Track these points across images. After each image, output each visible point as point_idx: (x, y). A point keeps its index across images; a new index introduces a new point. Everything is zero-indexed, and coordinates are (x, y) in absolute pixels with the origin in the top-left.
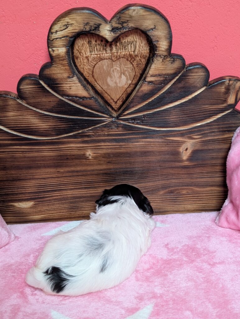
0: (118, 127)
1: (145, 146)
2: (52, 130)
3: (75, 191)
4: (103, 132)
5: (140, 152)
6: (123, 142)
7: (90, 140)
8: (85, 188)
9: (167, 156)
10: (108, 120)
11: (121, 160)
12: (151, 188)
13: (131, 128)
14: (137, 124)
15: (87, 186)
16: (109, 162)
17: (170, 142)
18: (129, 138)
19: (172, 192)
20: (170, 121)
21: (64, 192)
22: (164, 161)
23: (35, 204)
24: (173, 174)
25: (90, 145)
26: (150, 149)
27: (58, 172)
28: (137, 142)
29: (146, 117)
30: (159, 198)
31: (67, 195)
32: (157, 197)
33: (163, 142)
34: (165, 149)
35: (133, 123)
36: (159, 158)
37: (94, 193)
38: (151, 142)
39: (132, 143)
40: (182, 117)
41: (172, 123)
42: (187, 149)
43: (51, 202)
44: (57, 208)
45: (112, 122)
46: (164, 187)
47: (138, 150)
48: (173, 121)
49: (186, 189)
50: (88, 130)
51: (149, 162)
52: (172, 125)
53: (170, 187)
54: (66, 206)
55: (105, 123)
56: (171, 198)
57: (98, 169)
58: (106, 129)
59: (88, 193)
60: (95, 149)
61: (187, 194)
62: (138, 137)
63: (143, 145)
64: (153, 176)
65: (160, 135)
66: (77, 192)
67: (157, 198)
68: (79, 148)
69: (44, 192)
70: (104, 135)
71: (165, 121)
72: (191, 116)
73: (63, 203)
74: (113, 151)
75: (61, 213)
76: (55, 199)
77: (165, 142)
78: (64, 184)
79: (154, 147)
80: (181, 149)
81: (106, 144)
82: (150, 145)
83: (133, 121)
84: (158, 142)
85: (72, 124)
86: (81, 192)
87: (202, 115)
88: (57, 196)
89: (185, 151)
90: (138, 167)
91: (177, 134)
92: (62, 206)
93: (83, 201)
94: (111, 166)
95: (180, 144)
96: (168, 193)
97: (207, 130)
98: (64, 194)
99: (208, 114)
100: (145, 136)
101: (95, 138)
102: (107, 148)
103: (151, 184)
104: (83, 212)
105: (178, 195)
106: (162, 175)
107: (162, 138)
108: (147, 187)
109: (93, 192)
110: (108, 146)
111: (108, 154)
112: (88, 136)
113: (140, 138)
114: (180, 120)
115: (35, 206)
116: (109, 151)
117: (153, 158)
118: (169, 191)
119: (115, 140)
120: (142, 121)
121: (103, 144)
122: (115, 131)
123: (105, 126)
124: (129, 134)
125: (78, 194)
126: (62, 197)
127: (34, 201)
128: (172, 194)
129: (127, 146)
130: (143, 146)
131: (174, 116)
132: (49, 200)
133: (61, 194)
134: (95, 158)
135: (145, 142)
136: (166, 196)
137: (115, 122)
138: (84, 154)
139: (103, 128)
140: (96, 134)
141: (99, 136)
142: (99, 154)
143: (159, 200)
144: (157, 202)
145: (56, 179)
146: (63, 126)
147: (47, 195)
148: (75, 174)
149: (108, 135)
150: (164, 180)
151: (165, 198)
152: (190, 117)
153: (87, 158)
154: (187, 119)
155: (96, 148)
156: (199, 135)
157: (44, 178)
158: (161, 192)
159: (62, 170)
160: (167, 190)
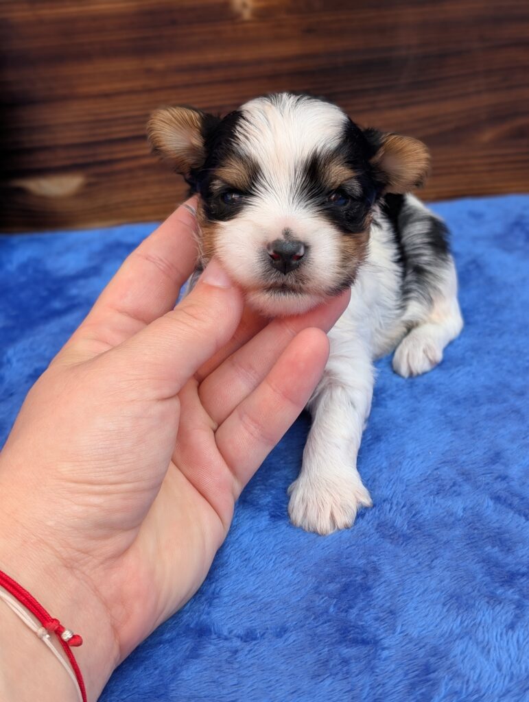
11: (348, 20)
12: (451, 121)
16: (309, 31)
27: (149, 70)
30: (481, 157)
32: (472, 154)
43: (135, 177)
51: (445, 26)
53: (516, 114)
56: (521, 154)
57: (273, 55)
64: (458, 76)
67: (475, 157)
90: (409, 47)
94: (318, 46)
106: (489, 73)
108: (440, 120)
115: (89, 190)
127: (83, 174)
128: (523, 142)
138: (225, 5)
148: (201, 77)
153: (234, 19)
157: (107, 96)
158: (487, 136)
159: (159, 64)
160: (506, 127)
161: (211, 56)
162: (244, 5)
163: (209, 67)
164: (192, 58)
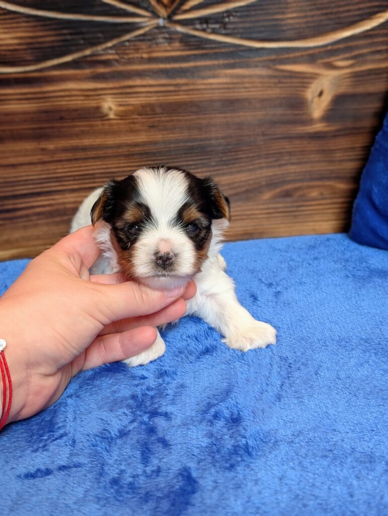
0: (170, 40)
1: (230, 86)
2: (25, 50)
3: (81, 195)
4: (138, 53)
5: (220, 101)
6: (181, 77)
7: (109, 73)
9: (279, 111)
10: (148, 23)
11: (178, 120)
12: (243, 186)
13: (201, 43)
14: (214, 32)
16: (153, 127)
17: (285, 77)
18: (196, 67)
19: (287, 194)
20: (285, 25)
21: (57, 197)
22: (273, 123)
24: (290, 154)
25: (111, 85)
26: (242, 94)
27: (43, 150)
28: (214, 77)
29: (234, 16)
30: (262, 209)
31: (64, 203)
32: (256, 207)
33: (270, 77)
34: (274, 92)
35: (204, 30)
36: (260, 114)
38: (244, 77)
39: (203, 78)
40: (312, 16)
41: (290, 29)
42: (321, 94)
43: (31, 221)
45: (158, 27)
47: (216, 95)
48: (292, 24)
49: (318, 186)
50: (106, 49)
51: (240, 126)
52: (290, 34)
53: (284, 182)
55: (141, 32)
56: (286, 208)
57: (129, 142)
58: (143, 45)
60: (121, 94)
61: (320, 197)
62: (214, 65)
63: (227, 83)
64: (248, 157)
65: (264, 61)
67: (258, 209)
68: (86, 93)
70: (142, 61)
71: (275, 26)
72: (331, 13)
73: (57, 223)
74: (163, 99)
76: (38, 214)
77: (274, 77)
78: (58, 179)
79: (250, 89)
80: (310, 94)
81: (144, 82)
82: (242, 83)
83: (205, 26)
84: (260, 76)
85: (71, 34)
87: (355, 10)
89: (316, 99)
90: (217, 138)
91: (302, 56)
92: (55, 229)
94: (158, 136)
95: (305, 80)
97: (366, 46)
98: (57, 202)
99: (368, 8)
100: (232, 61)
101: (120, 68)
102: (148, 92)
103: (243, 177)
105: (303, 201)
106: (267, 156)
107: (268, 67)
108: (236, 185)
110: (150, 86)
111: (151, 106)
112: (106, 63)
113: (220, 67)
114: (307, 22)
116: (153, 99)
117: (248, 116)
118: (281, 192)
119: (166, 73)
120: (224, 25)
121: (138, 82)
122: (165, 50)
123: (143, 38)
124: (196, 57)
126: (54, 208)
128: (289, 199)
129: (192, 87)
130: (226, 86)
131: (294, 12)
132: (27, 216)
133: (52, 202)
134: (122, 116)
135: (232, 76)
136: (275, 203)
137: (164, 27)
138: (98, 108)
139: (138, 43)
140: (123, 58)
141: (130, 62)
142: (130, 108)
143: (262, 214)
144: (258, 218)
145: (39, 168)
146: (49, 38)
148: (80, 155)
149: (151, 60)
150: (271, 167)
151: (274, 208)
152: (329, 16)
153: (103, 117)
154: (322, 20)
155: (124, 92)
156: (347, 59)
157: (13, 166)
158: (267, 195)
159: (51, 146)
160: (278, 190)
161: (87, 142)
162: (110, 109)
163: (84, 149)
164: (74, 142)
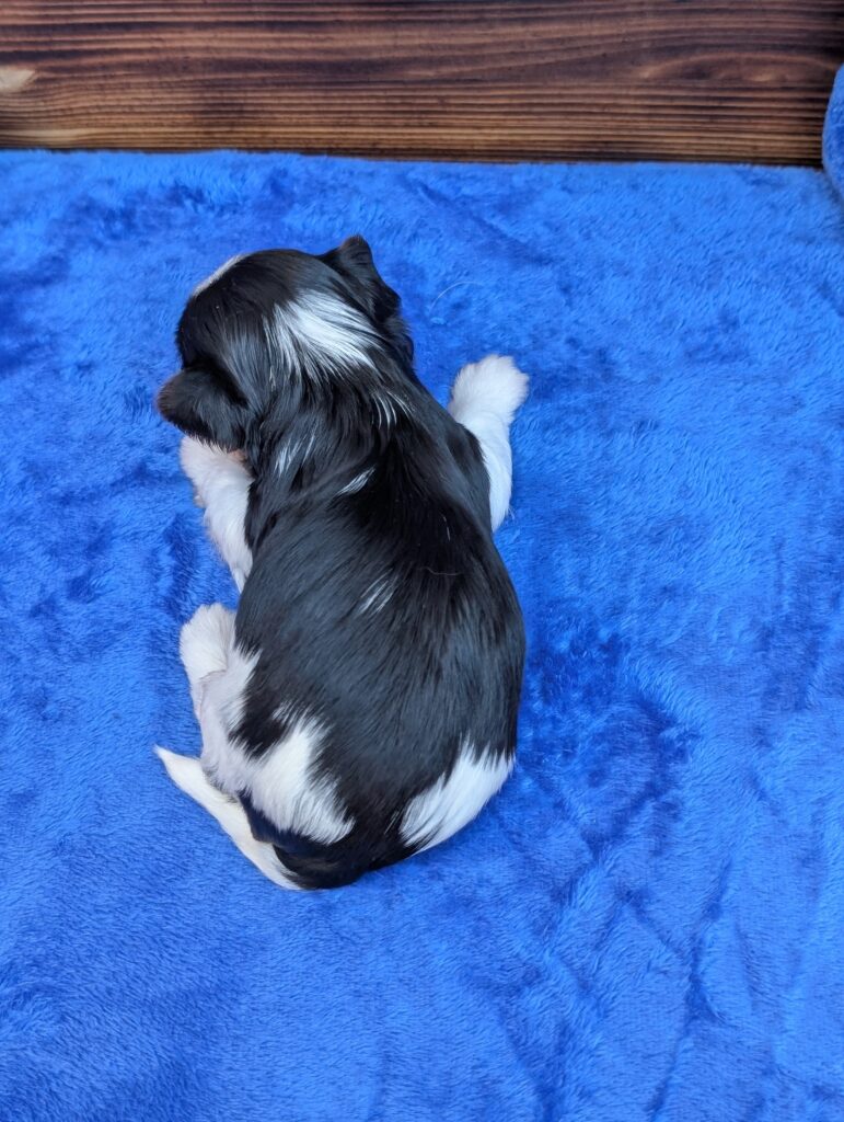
3: (219, 35)
8: (271, 26)
15: (278, 18)
21: (169, 36)
23: (39, 81)
30: (639, 97)
31: (183, 49)
32: (624, 92)
37: (314, 50)
43: (112, 77)
44: (145, 106)
46: (664, 48)
49: (774, 62)
54: (184, 97)
56: (696, 98)
59: (286, 50)
61: (778, 85)
66: (230, 39)
67: (627, 97)
69: (76, 29)
73: (170, 87)
75: (162, 125)
76: (129, 66)
86: (251, 40)
88: (140, 51)
92: (166, 97)
93: (262, 84)
96: (681, 77)
98: (168, 45)
103: (596, 28)
104: (266, 129)
105: (735, 89)
109: (310, 45)
115: (41, 87)
118: (685, 67)
125: (238, 50)
126: (163, 56)
127: (33, 65)
132: (104, 67)
133: (158, 45)
136: (670, 88)
143: (636, 106)
144: (626, 114)
147: (89, 42)
151: (665, 97)
158: (649, 71)
160: (678, 62)
